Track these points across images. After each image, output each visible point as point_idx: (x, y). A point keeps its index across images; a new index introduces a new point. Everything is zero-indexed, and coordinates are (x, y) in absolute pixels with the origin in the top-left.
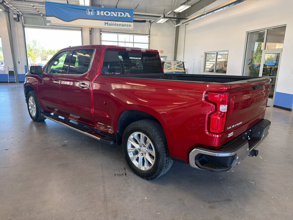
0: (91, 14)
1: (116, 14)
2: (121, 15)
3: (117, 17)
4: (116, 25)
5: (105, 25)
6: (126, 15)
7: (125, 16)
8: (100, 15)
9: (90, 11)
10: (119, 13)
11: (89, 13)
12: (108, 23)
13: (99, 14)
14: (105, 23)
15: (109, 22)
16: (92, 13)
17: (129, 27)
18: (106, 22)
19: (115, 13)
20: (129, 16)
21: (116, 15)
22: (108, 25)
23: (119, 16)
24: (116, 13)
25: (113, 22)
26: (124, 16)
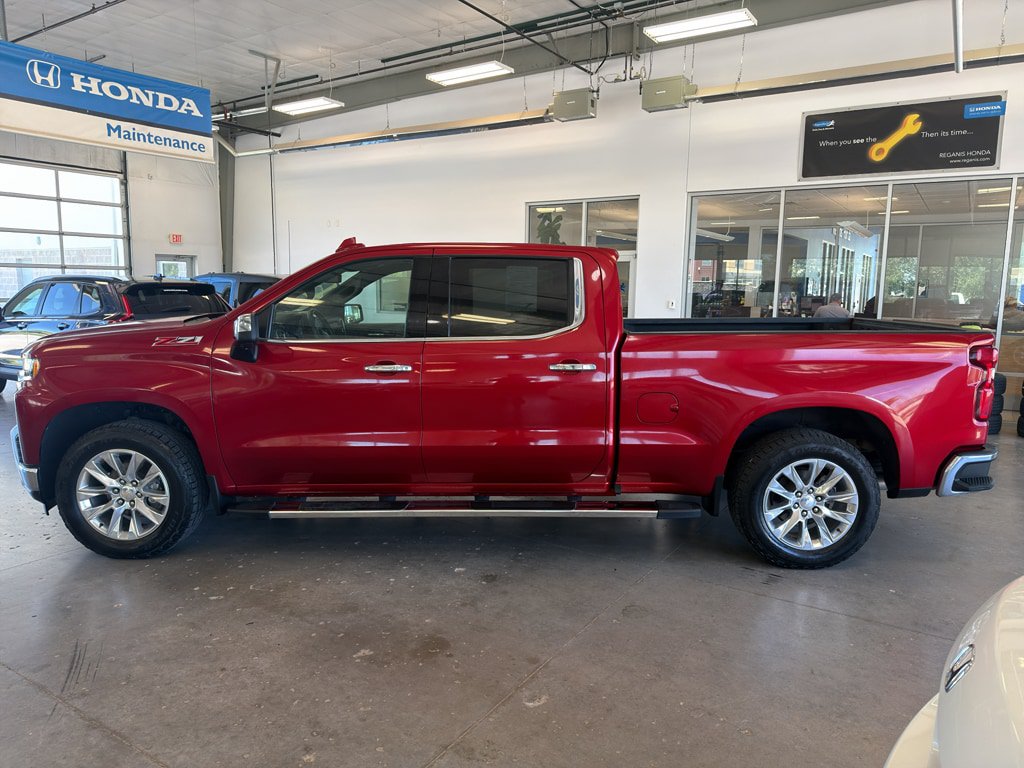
0: (46, 82)
1: (151, 97)
2: (168, 102)
3: (154, 109)
4: (152, 139)
5: (109, 135)
6: (184, 106)
7: (182, 111)
8: (87, 94)
9: (44, 70)
10: (162, 96)
11: (39, 78)
12: (119, 128)
13: (83, 87)
14: (109, 126)
15: (126, 126)
16: (50, 78)
17: (198, 154)
18: (114, 123)
19: (147, 95)
20: (197, 113)
21: (148, 103)
22: (120, 136)
23: (161, 105)
24: (151, 93)
25: (140, 128)
26: (179, 108)
